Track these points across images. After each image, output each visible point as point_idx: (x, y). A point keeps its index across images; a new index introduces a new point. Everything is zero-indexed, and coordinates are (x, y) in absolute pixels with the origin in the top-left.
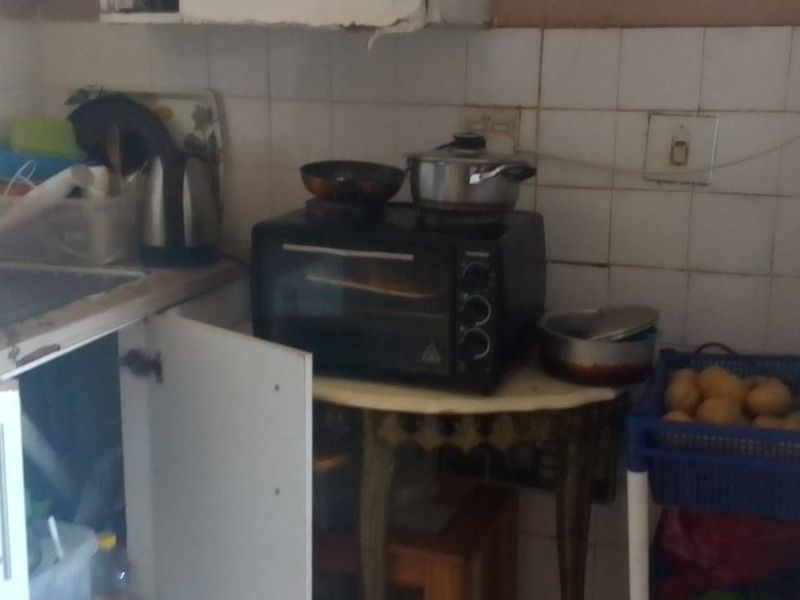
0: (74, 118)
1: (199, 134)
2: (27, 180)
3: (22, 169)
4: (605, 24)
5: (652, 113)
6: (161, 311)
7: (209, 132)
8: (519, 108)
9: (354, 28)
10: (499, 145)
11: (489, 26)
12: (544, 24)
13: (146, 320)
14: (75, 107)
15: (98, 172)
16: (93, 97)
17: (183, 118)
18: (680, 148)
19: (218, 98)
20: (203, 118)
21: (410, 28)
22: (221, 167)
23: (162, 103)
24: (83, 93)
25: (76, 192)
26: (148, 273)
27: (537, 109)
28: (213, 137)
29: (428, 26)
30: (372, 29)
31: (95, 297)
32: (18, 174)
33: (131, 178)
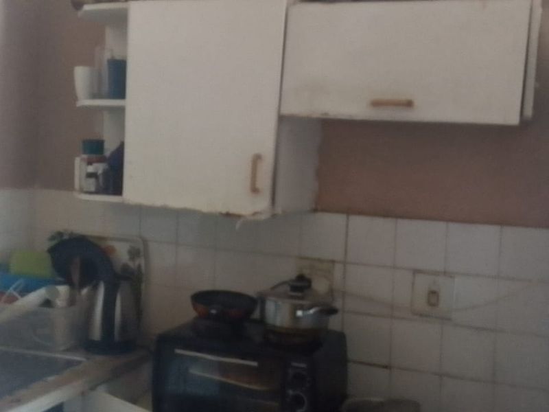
0: (52, 251)
1: (131, 264)
2: (16, 294)
3: (14, 286)
4: (386, 214)
5: (416, 272)
6: (93, 388)
7: (137, 263)
8: (333, 262)
9: (228, 215)
10: (320, 286)
11: (315, 210)
12: (349, 211)
13: (83, 394)
14: (54, 243)
15: (63, 289)
16: (66, 237)
17: (121, 253)
18: (433, 295)
19: (145, 242)
20: (134, 254)
21: (263, 217)
22: (143, 286)
23: (110, 243)
24: (60, 234)
25: (48, 303)
26: (88, 359)
27: (345, 263)
28: (139, 266)
29: (274, 216)
30: (239, 216)
31: (51, 379)
32: (11, 289)
33: (85, 291)
